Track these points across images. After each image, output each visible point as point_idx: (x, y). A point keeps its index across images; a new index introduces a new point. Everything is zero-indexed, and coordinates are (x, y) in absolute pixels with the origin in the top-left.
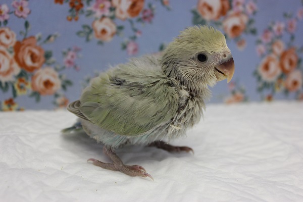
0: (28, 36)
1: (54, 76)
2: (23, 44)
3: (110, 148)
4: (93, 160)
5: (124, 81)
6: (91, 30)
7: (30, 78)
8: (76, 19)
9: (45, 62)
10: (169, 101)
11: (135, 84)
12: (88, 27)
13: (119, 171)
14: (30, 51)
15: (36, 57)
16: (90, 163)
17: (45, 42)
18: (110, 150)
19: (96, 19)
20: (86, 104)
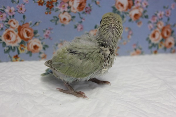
0: (25, 22)
1: (39, 43)
2: (23, 27)
3: (68, 83)
4: (59, 89)
5: (76, 51)
6: (58, 19)
7: (26, 44)
8: (50, 14)
9: (34, 36)
10: (100, 61)
11: (82, 53)
12: (57, 17)
13: (72, 94)
14: (26, 31)
15: (29, 33)
16: (57, 90)
17: (34, 25)
18: (67, 84)
19: (61, 13)
20: (55, 63)
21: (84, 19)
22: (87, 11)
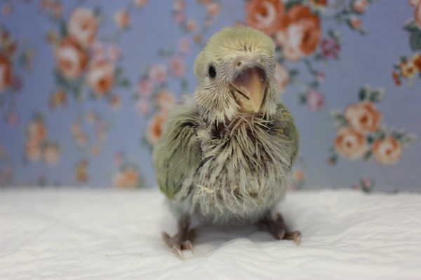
21: (322, 75)
22: (326, 53)
